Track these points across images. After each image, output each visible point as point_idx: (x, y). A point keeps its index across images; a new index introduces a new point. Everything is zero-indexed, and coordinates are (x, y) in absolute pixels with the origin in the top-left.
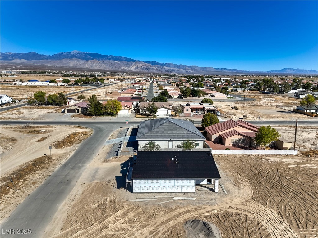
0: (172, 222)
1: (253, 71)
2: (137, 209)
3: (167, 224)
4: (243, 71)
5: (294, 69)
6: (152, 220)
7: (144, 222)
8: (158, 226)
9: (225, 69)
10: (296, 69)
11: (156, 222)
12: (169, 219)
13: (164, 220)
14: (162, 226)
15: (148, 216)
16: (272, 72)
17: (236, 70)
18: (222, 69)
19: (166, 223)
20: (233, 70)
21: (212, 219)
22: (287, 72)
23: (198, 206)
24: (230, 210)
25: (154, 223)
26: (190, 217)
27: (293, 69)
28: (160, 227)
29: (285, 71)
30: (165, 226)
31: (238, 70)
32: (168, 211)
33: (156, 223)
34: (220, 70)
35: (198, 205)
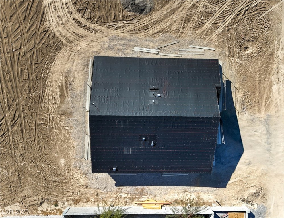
0: (165, 13)
2: (201, 34)
3: (169, 10)
6: (185, 15)
7: (194, 13)
8: (179, 8)
11: (182, 13)
12: (168, 17)
13: (173, 15)
14: (175, 7)
15: (189, 24)
19: (171, 10)
21: (122, 14)
23: (133, 36)
24: (98, 27)
25: (183, 12)
26: (145, 19)
28: (177, 6)
30: (172, 7)
32: (167, 29)
33: (181, 11)
35: (132, 38)
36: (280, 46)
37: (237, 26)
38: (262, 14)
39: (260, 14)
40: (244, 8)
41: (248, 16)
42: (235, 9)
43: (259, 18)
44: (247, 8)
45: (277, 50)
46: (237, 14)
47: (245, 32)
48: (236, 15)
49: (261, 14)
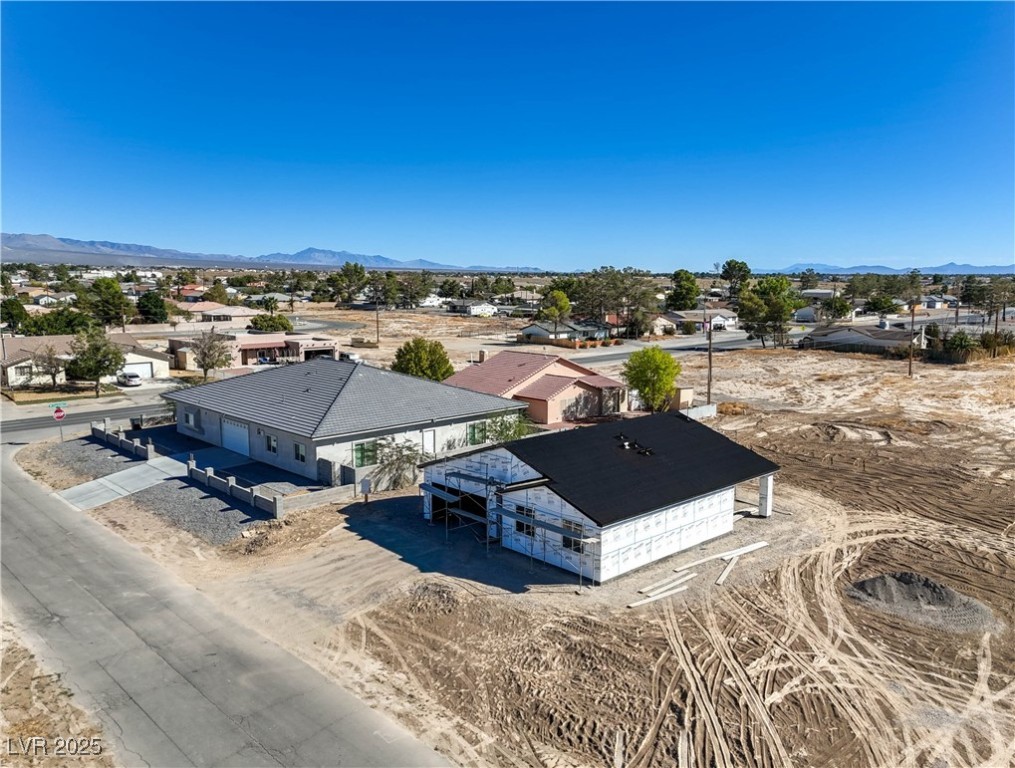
1: (212, 255)
4: (177, 253)
5: (334, 254)
9: (104, 244)
10: (339, 253)
16: (272, 261)
17: (148, 249)
18: (92, 243)
20: (140, 248)
22: (316, 260)
27: (331, 252)
29: (310, 258)
31: (157, 250)
34: (88, 249)
36: (461, 737)
37: (651, 672)
38: (624, 753)
39: (630, 747)
40: (694, 714)
41: (656, 712)
42: (714, 698)
43: (619, 735)
44: (687, 724)
45: (460, 726)
46: (690, 694)
47: (611, 680)
48: (689, 687)
49: (628, 750)
